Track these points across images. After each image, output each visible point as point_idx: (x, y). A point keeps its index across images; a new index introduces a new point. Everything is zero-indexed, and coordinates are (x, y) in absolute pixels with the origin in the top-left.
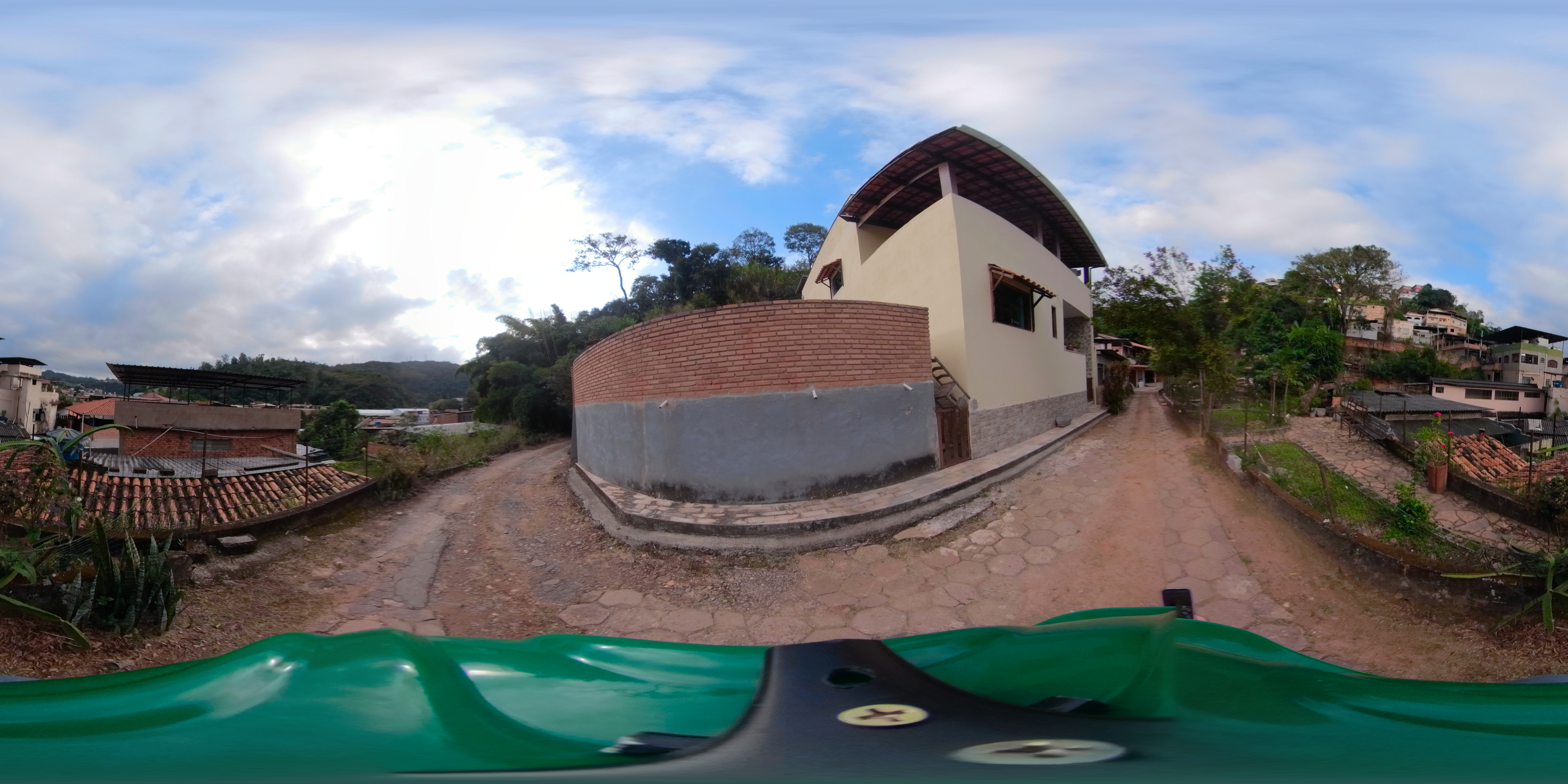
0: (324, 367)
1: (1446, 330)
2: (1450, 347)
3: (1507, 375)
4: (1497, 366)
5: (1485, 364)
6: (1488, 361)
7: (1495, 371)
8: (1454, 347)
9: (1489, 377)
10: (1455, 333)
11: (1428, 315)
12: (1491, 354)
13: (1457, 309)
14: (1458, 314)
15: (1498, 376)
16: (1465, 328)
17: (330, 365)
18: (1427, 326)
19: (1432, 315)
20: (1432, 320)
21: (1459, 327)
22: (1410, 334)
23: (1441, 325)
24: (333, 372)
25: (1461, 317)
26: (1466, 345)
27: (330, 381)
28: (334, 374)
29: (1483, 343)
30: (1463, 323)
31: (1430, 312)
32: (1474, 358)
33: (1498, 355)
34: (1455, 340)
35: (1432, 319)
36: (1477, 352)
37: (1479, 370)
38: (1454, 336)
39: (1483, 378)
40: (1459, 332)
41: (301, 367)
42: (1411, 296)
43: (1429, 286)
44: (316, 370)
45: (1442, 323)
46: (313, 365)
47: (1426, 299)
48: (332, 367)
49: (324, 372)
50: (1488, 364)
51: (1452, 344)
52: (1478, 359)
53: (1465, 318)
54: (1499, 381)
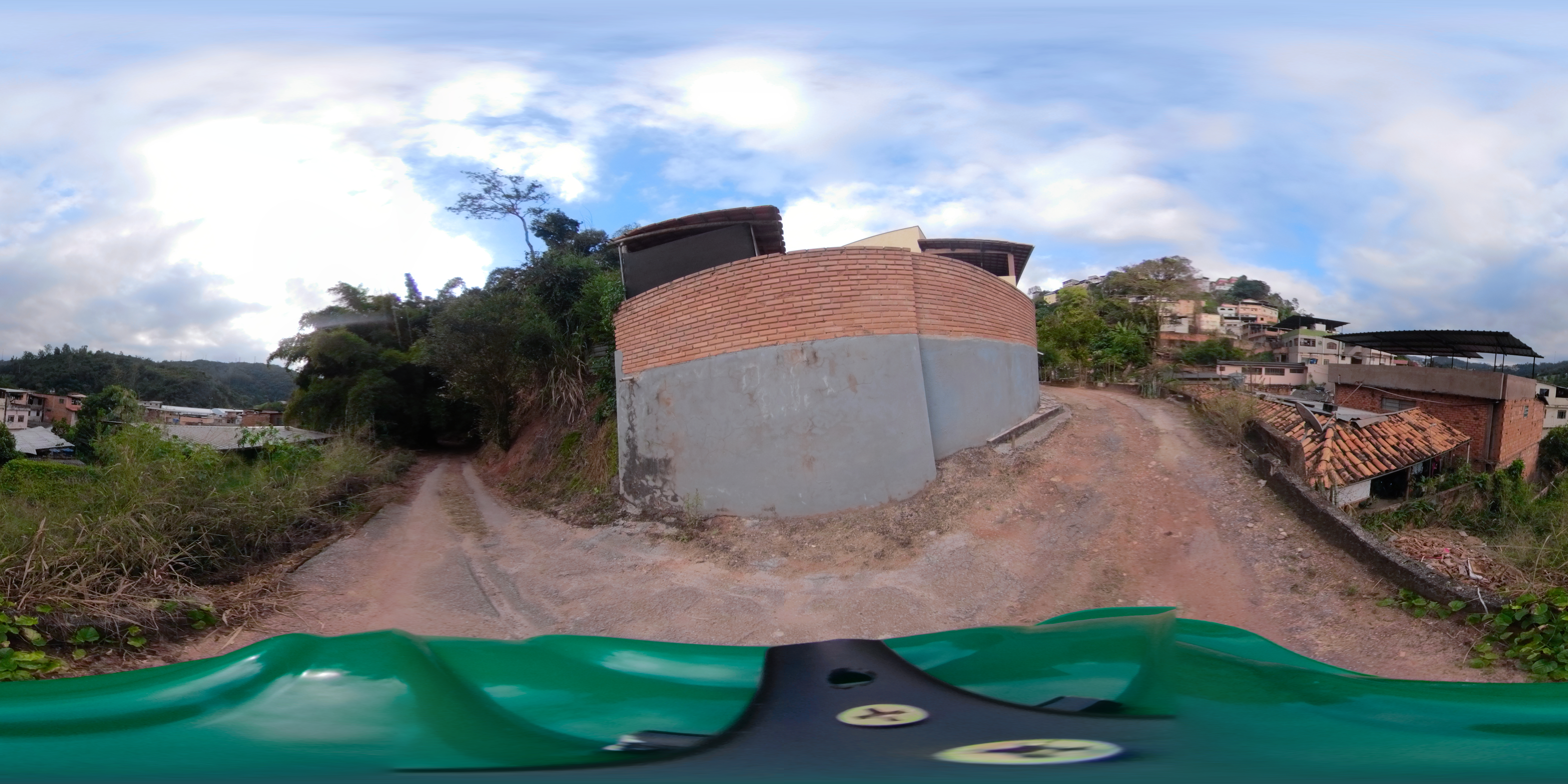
0: (148, 362)
1: (1255, 319)
4: (1284, 350)
5: (1275, 348)
6: (1278, 345)
7: (1282, 354)
10: (1265, 322)
11: (1241, 306)
12: (1281, 340)
13: (1270, 298)
14: (1270, 303)
15: (1285, 358)
16: (1277, 316)
17: (156, 361)
18: (1237, 316)
19: (1244, 306)
21: (1270, 315)
22: (1218, 324)
23: (1252, 314)
24: (157, 367)
25: (1272, 306)
26: (1269, 332)
27: (154, 377)
28: (158, 369)
30: (1274, 312)
31: (1242, 303)
32: (1268, 344)
33: (1285, 341)
34: (1262, 328)
35: (1245, 309)
36: (1275, 338)
38: (1262, 325)
39: (1274, 360)
40: (1270, 320)
41: (125, 361)
42: (1226, 288)
43: (1244, 277)
44: (140, 364)
45: (1254, 312)
46: (137, 360)
47: (1241, 290)
48: (157, 363)
49: (148, 367)
50: (1278, 348)
53: (1277, 307)
54: (1285, 362)
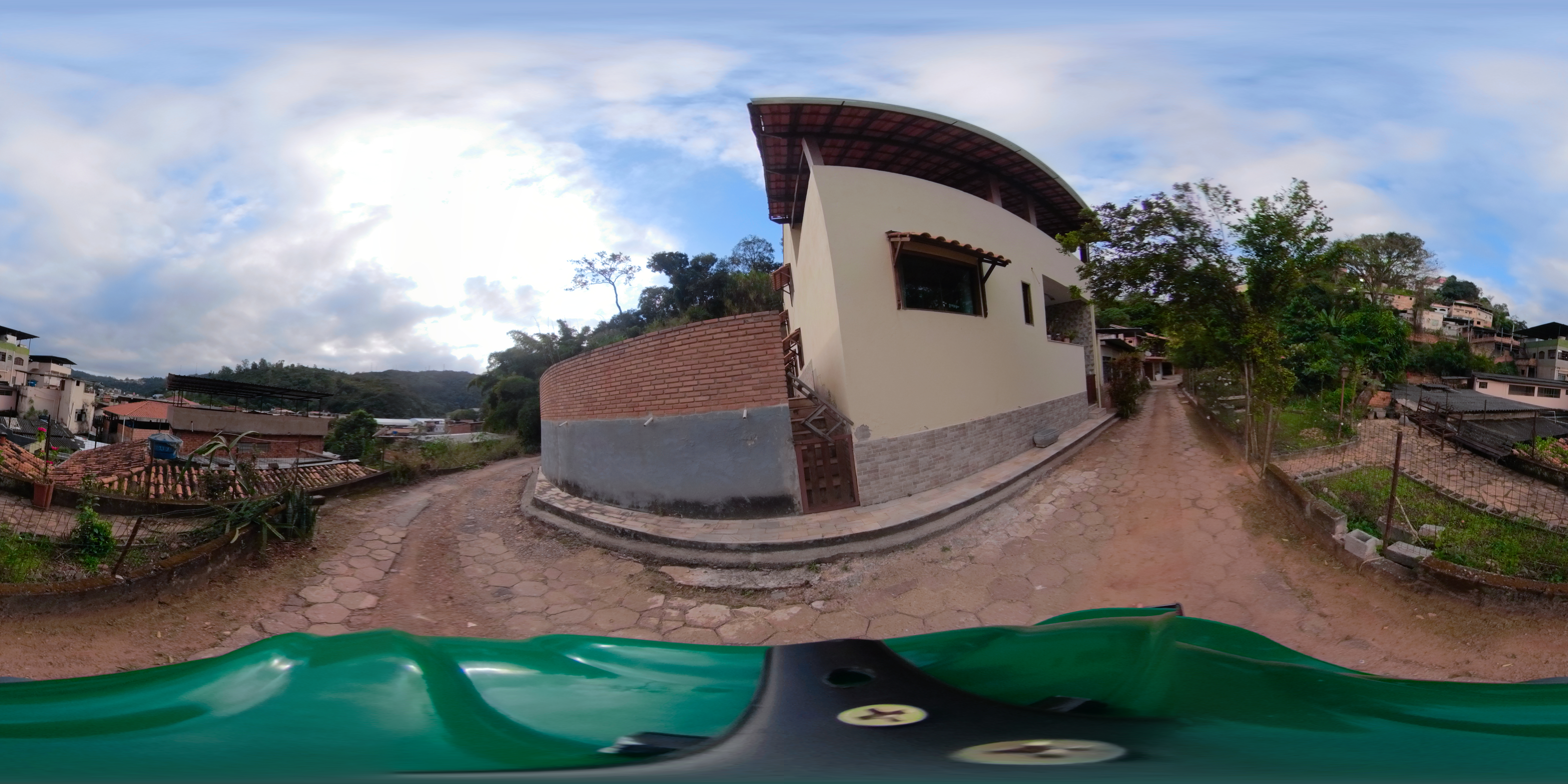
0: (343, 375)
1: (1472, 322)
2: (1478, 340)
3: (1542, 371)
4: (1532, 362)
5: (1518, 359)
6: (1520, 355)
7: (1530, 366)
8: (1483, 339)
9: (1523, 372)
11: (1454, 307)
12: (1524, 349)
14: (1484, 306)
15: (1532, 371)
16: (1491, 321)
17: (349, 373)
18: (1452, 317)
19: (1458, 307)
20: (1457, 312)
21: (1485, 320)
22: (1440, 325)
23: (1466, 316)
24: (352, 380)
25: (1487, 310)
26: (1497, 339)
27: (349, 389)
28: (352, 382)
29: (1514, 338)
30: (1488, 316)
31: (1456, 304)
32: (1506, 352)
33: (1532, 351)
34: (1485, 333)
36: (1508, 346)
37: (1512, 364)
38: (1483, 329)
39: (1516, 373)
41: (321, 375)
42: (1435, 288)
43: (1454, 277)
44: (334, 378)
46: (332, 373)
47: (1451, 291)
48: (350, 375)
49: (343, 380)
50: (1522, 359)
51: (1481, 337)
52: (1511, 354)
53: (1491, 311)
54: (1533, 377)
